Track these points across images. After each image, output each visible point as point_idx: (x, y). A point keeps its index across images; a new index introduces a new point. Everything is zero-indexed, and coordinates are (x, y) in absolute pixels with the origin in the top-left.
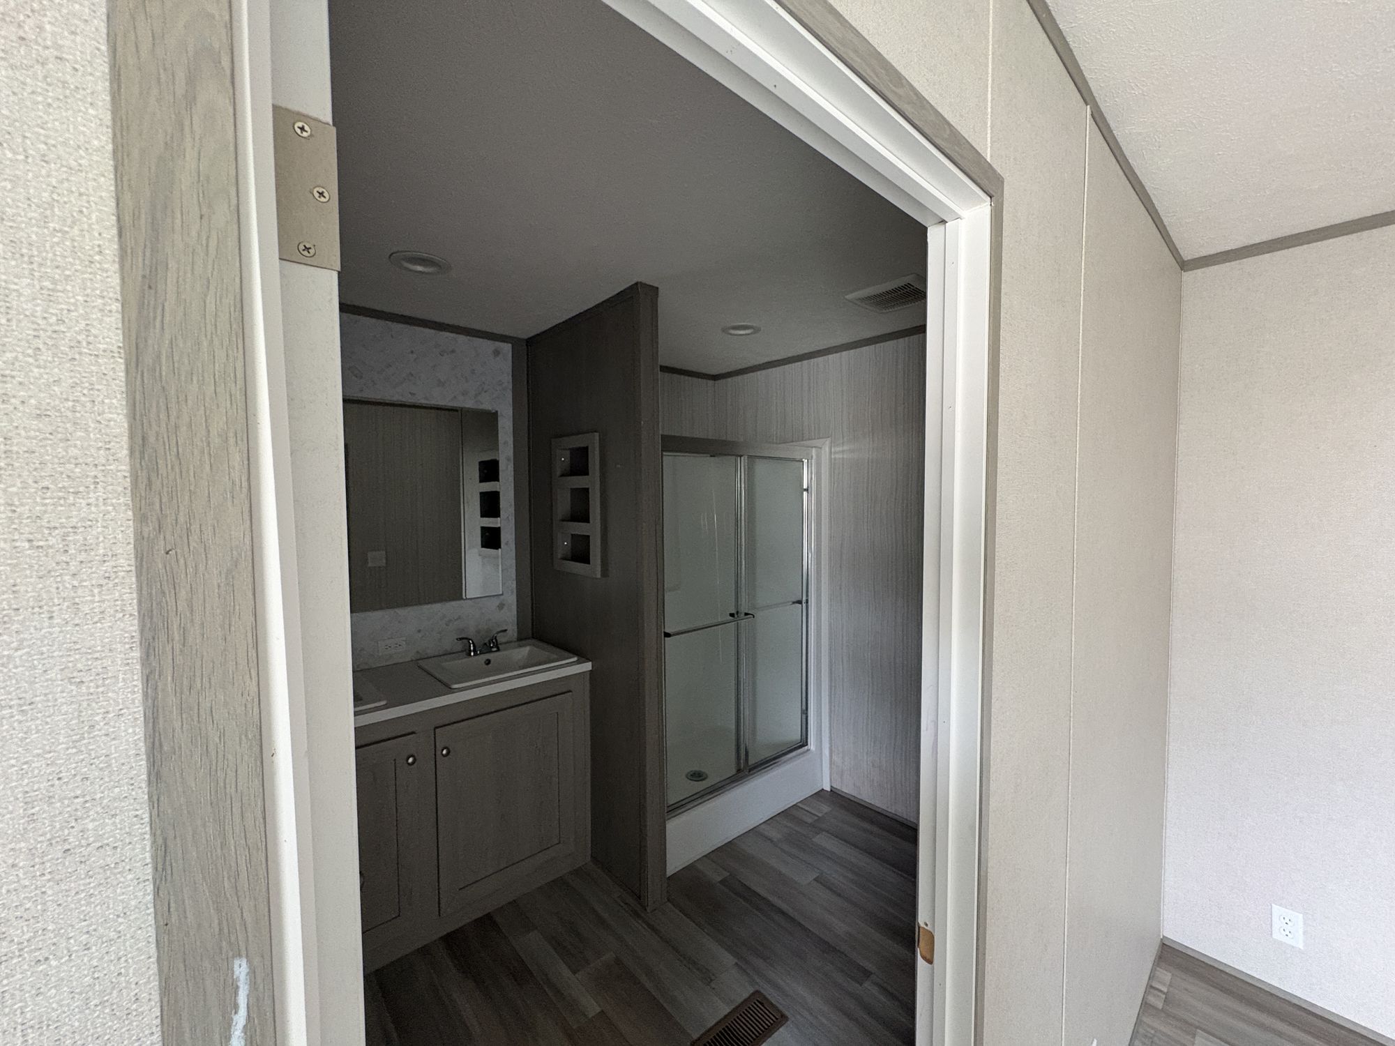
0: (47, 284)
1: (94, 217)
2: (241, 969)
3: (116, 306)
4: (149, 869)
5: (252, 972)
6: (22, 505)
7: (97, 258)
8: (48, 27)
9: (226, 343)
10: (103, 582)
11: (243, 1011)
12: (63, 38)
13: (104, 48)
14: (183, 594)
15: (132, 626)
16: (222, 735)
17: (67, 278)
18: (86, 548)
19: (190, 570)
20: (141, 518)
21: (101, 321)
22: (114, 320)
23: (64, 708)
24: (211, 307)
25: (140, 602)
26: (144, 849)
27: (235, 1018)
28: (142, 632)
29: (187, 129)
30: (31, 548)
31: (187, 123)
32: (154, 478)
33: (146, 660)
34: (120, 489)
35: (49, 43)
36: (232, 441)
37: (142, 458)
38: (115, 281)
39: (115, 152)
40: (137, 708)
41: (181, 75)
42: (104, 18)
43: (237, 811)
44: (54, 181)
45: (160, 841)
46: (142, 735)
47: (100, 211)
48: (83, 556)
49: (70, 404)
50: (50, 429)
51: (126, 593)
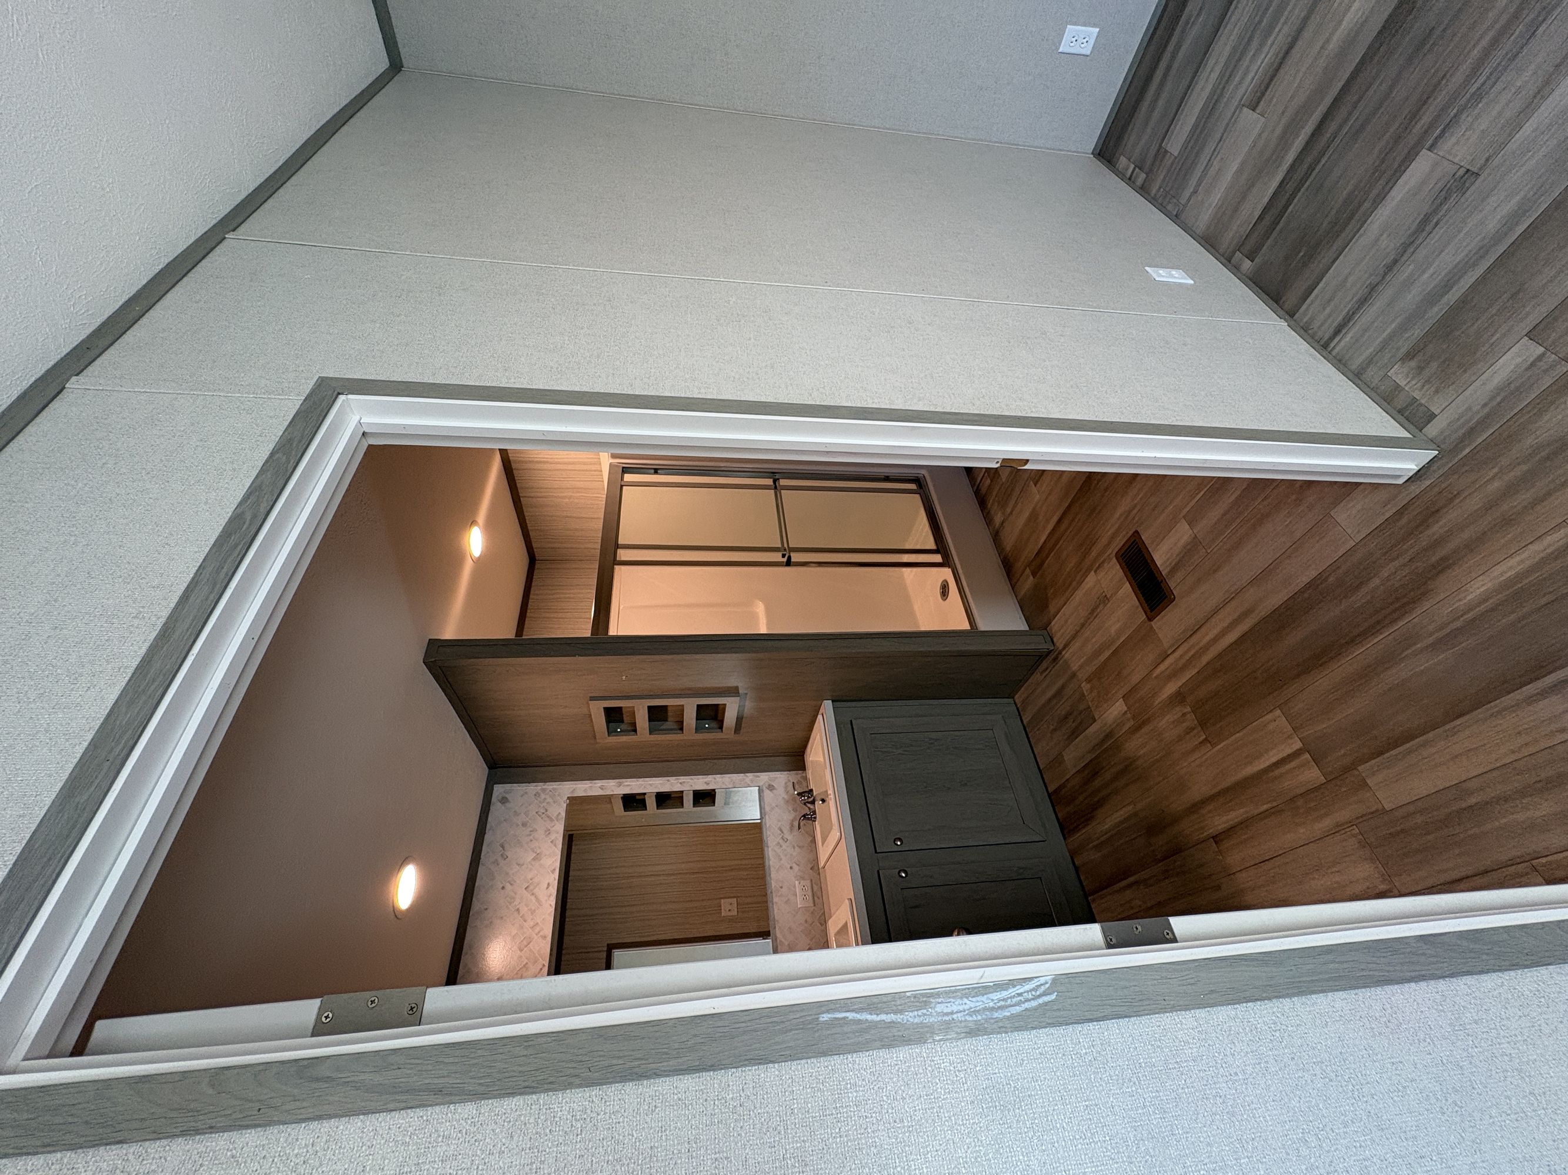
0: (440, 1139)
1: (401, 1122)
2: (825, 1017)
3: (452, 1107)
4: (761, 1067)
5: (828, 1012)
6: (558, 1140)
7: (425, 1118)
8: (296, 1151)
9: (473, 1050)
10: (603, 1101)
11: (848, 1014)
12: (300, 1143)
13: (303, 1125)
14: (615, 1062)
15: (630, 1087)
16: (695, 1036)
17: (436, 1131)
18: (584, 1111)
19: (602, 1059)
20: (570, 1086)
21: (461, 1113)
22: (459, 1108)
23: (667, 1113)
24: (451, 1060)
25: (617, 1082)
26: (749, 1070)
27: (850, 1018)
28: (633, 1080)
29: (348, 1080)
30: (581, 1134)
31: (343, 1080)
32: (549, 1081)
33: (647, 1077)
34: (554, 1097)
35: (305, 1150)
36: (530, 1043)
37: (537, 1088)
38: (437, 1109)
39: (364, 1114)
40: (675, 1080)
41: (315, 1085)
42: (286, 1126)
43: (737, 1026)
44: (383, 1142)
45: (746, 1062)
46: (689, 1076)
47: (398, 1118)
48: (589, 1111)
49: (506, 1124)
50: (519, 1132)
51: (612, 1091)
